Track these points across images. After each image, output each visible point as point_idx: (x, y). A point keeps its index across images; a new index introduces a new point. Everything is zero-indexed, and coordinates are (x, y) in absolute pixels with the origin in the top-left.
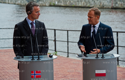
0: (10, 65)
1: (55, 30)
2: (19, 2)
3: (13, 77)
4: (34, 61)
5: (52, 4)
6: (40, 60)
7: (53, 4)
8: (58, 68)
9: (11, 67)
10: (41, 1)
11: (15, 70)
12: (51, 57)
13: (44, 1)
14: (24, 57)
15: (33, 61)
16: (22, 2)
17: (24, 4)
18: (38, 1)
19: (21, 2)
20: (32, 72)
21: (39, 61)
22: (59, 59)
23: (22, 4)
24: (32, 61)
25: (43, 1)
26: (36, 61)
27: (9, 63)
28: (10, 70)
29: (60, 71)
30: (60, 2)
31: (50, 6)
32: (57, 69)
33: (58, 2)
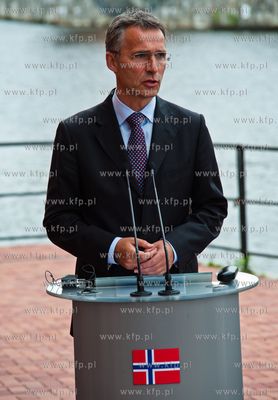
0: (26, 326)
1: (240, 149)
2: (62, 11)
3: (38, 384)
4: (148, 298)
5: (224, 20)
6: (177, 297)
7: (231, 17)
8: (259, 339)
9: (27, 332)
10: (170, 5)
11: (51, 349)
12: (226, 278)
13: (186, 4)
14: (98, 281)
15: (141, 299)
16: (77, 10)
17: (86, 22)
18: (154, 7)
19: (70, 12)
20: (138, 356)
21: (168, 301)
22: (262, 295)
23: (77, 22)
24: (134, 299)
25: (180, 6)
26: (154, 303)
27: (17, 314)
28: (27, 346)
29: (269, 351)
30: (263, 7)
31: (216, 28)
32: (257, 343)
33: (255, 10)
